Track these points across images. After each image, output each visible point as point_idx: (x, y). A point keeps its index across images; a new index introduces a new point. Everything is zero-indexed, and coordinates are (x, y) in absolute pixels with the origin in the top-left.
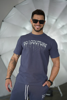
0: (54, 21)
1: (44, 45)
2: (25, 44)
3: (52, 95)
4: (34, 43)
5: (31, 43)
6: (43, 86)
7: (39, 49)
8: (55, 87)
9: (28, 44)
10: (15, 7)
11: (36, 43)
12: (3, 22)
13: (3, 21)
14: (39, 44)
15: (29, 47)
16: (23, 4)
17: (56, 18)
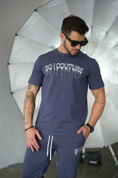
0: (103, 34)
1: (79, 70)
2: (48, 69)
3: (99, 164)
4: (62, 68)
5: (57, 68)
6: (78, 132)
7: (70, 77)
8: (104, 147)
9: (53, 69)
10: (36, 10)
11: (66, 68)
12: (16, 37)
13: (16, 35)
14: (71, 69)
15: (55, 75)
16: (50, 6)
17: (106, 29)
